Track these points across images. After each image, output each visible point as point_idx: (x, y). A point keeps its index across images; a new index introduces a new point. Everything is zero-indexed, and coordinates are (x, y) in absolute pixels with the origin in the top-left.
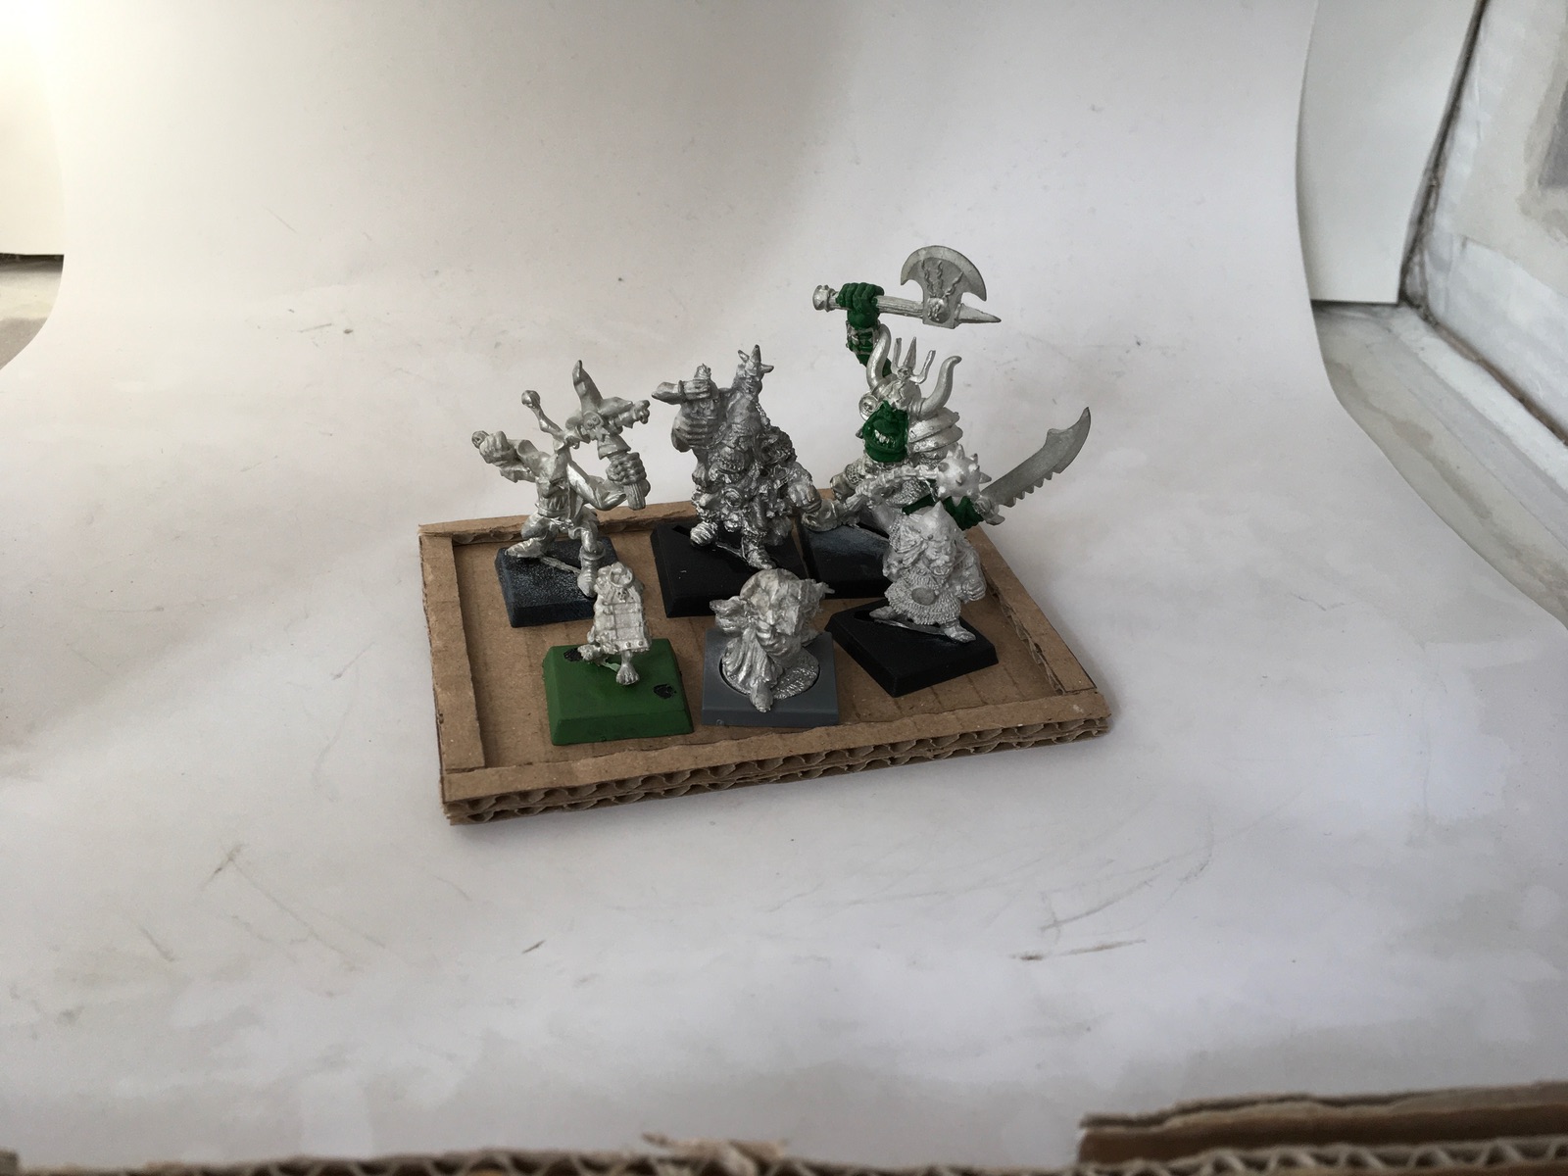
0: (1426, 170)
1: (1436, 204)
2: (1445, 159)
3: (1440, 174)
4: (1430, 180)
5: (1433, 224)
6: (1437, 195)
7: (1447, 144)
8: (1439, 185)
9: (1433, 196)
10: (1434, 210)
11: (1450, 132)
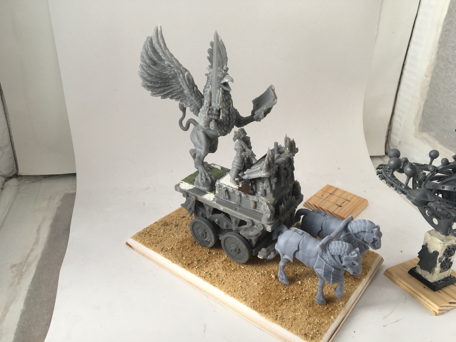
0: (388, 126)
1: (391, 132)
2: (392, 123)
3: (391, 126)
4: (389, 128)
5: (391, 137)
6: (391, 131)
7: (392, 120)
8: (391, 129)
9: (390, 131)
10: (391, 134)
11: (393, 118)
